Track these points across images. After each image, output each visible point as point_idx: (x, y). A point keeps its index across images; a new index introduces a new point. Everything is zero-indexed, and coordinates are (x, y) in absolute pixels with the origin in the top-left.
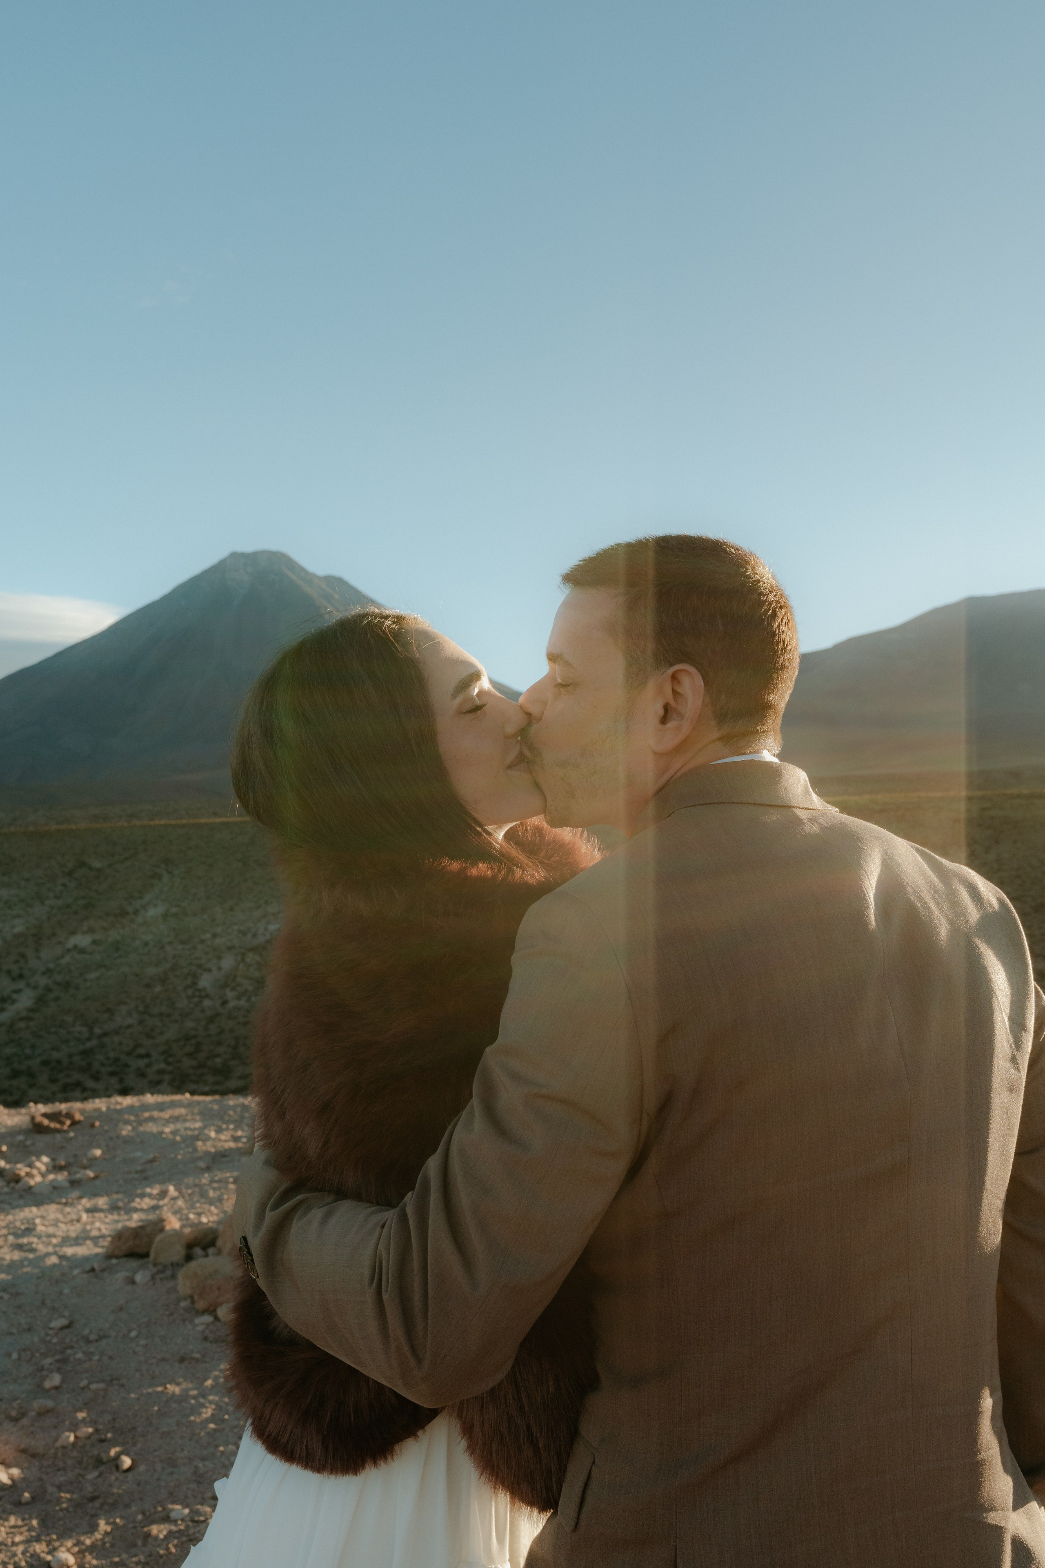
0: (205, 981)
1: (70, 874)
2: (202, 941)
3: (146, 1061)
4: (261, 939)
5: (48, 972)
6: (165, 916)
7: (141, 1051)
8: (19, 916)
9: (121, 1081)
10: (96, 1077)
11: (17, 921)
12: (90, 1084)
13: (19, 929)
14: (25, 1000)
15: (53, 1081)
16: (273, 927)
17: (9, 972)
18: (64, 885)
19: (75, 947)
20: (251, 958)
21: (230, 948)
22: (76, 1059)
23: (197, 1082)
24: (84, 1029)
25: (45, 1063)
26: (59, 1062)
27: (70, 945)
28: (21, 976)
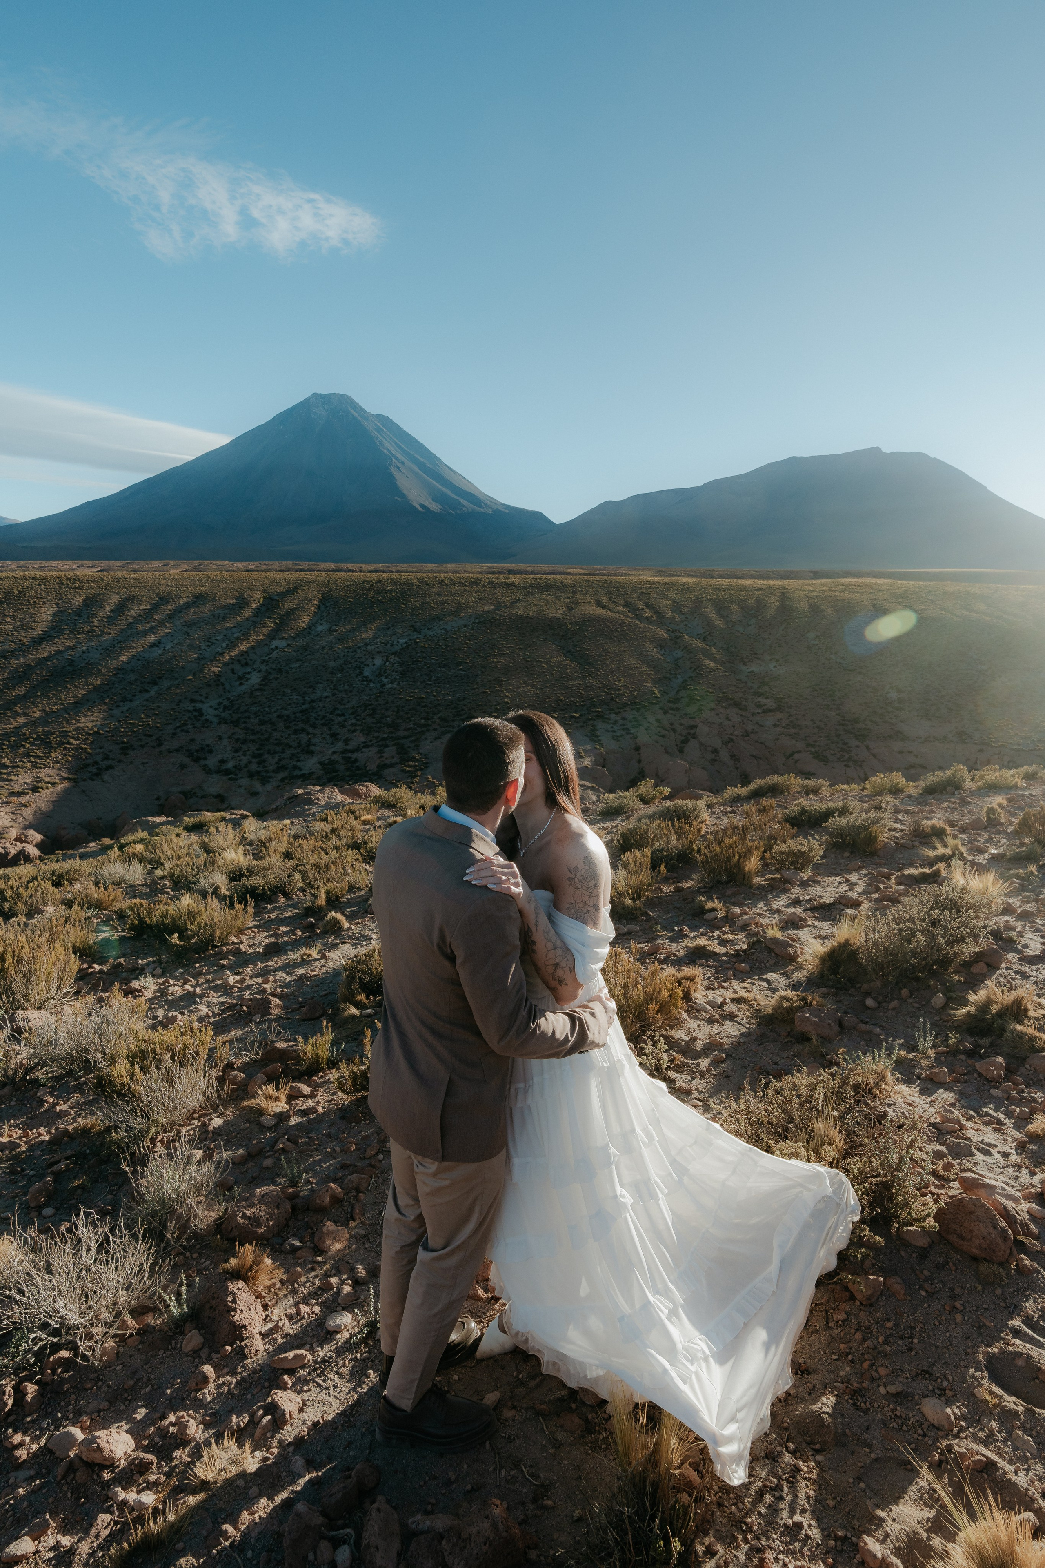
0: (367, 672)
2: (359, 648)
3: (343, 718)
4: (396, 648)
5: (263, 662)
6: (330, 631)
7: (339, 712)
9: (330, 729)
10: (314, 726)
11: (234, 630)
12: (311, 730)
14: (255, 679)
15: (288, 728)
16: (402, 641)
17: (239, 661)
19: (277, 648)
20: (392, 659)
21: (378, 652)
22: (298, 715)
23: (378, 732)
24: (299, 697)
25: (278, 716)
26: (288, 716)
27: (273, 647)
28: (246, 664)
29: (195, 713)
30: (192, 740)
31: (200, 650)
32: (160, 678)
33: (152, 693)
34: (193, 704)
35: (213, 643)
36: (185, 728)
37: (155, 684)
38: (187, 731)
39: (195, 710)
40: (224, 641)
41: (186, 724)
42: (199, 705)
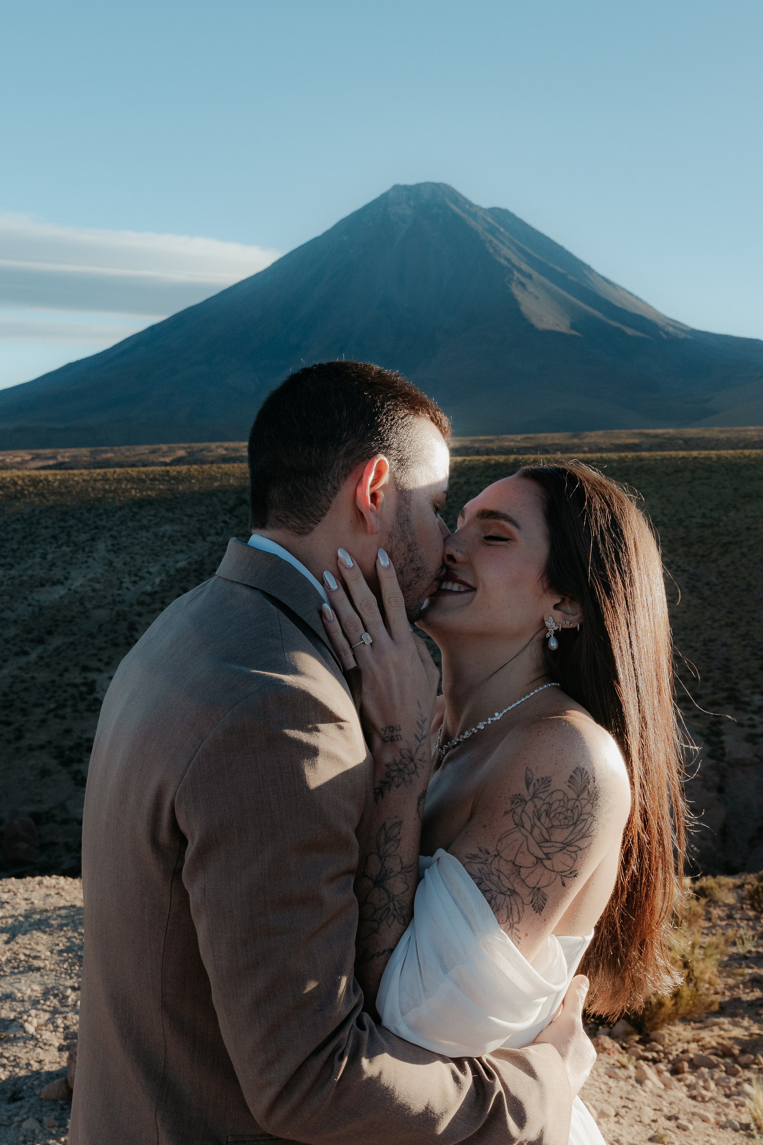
1: (231, 511)
8: (182, 551)
11: (180, 556)
13: (182, 564)
18: (225, 522)
29: (84, 689)
30: (68, 731)
31: (120, 588)
32: (50, 633)
33: (33, 656)
34: (84, 674)
35: (142, 578)
36: (61, 712)
37: (40, 641)
38: (63, 717)
39: (84, 684)
40: (159, 573)
41: (64, 706)
42: (92, 676)
